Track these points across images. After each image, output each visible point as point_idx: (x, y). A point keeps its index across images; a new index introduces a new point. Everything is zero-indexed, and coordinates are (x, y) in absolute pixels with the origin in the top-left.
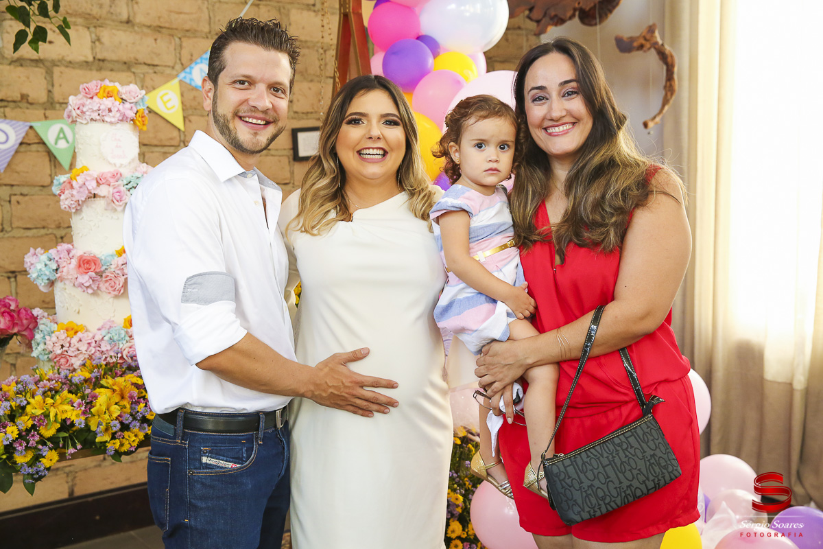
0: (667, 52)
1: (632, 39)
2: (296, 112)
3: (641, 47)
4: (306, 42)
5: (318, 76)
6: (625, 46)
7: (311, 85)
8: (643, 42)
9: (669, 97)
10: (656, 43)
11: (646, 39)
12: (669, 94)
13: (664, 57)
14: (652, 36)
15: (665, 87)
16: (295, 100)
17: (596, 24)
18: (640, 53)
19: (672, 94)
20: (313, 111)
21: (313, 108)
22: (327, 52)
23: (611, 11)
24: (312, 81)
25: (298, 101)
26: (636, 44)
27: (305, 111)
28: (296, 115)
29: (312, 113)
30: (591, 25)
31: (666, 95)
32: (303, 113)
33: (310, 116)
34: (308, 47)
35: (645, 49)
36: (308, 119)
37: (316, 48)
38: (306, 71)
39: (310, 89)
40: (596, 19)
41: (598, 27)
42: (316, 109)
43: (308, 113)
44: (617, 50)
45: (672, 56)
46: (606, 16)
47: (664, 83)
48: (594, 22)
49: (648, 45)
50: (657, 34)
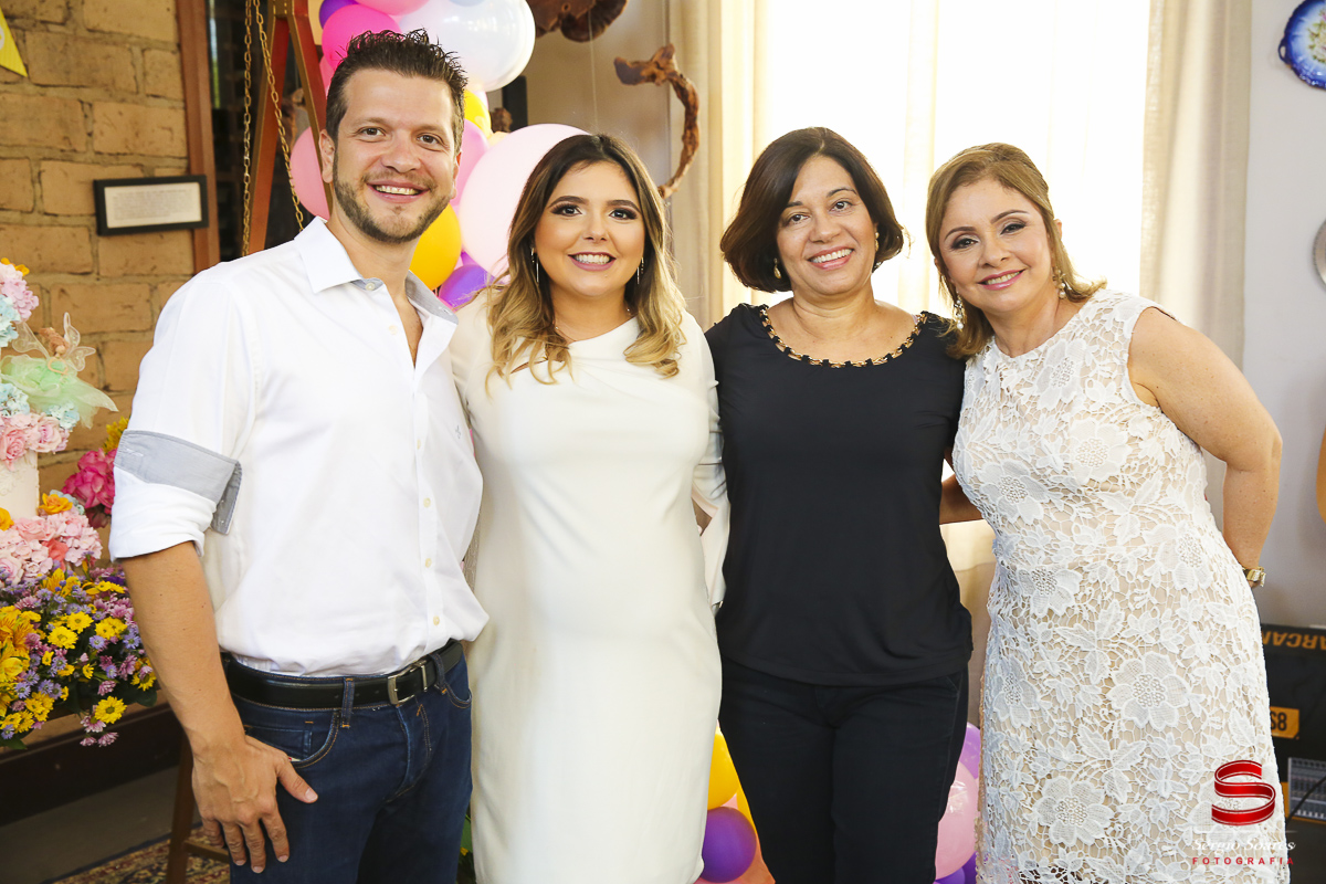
0: (688, 88)
1: (639, 65)
2: (99, 153)
3: (653, 78)
4: (110, 33)
5: (132, 93)
6: (629, 74)
7: (122, 107)
8: (656, 70)
9: (690, 153)
10: (674, 73)
11: (658, 67)
12: (690, 148)
13: (683, 94)
14: (668, 63)
15: (684, 138)
16: (96, 132)
17: (588, 39)
18: (650, 86)
19: (694, 150)
20: (127, 151)
21: (127, 147)
22: (147, 53)
23: (609, 22)
24: (123, 101)
25: (102, 133)
26: (644, 73)
27: (114, 151)
28: (99, 156)
29: (125, 154)
30: (580, 40)
31: (685, 148)
32: (110, 154)
33: (122, 159)
34: (115, 44)
35: (657, 80)
36: (118, 165)
37: (128, 46)
38: (114, 82)
39: (121, 113)
40: (588, 31)
41: (591, 43)
42: (131, 147)
43: (118, 154)
44: (619, 81)
45: (694, 94)
46: (603, 28)
47: (682, 132)
48: (584, 37)
49: (662, 76)
50: (674, 60)
